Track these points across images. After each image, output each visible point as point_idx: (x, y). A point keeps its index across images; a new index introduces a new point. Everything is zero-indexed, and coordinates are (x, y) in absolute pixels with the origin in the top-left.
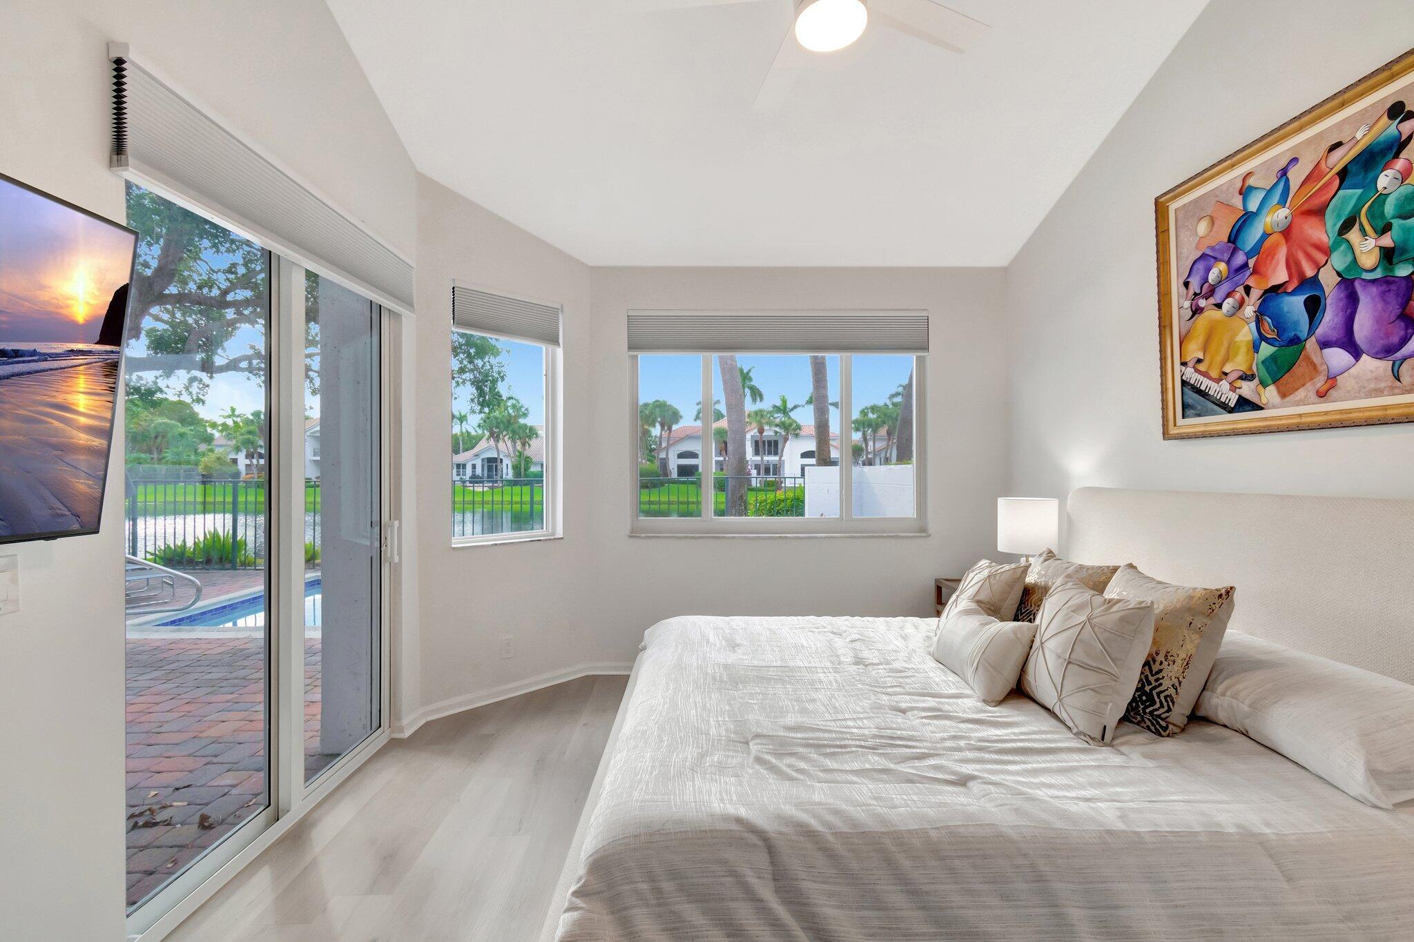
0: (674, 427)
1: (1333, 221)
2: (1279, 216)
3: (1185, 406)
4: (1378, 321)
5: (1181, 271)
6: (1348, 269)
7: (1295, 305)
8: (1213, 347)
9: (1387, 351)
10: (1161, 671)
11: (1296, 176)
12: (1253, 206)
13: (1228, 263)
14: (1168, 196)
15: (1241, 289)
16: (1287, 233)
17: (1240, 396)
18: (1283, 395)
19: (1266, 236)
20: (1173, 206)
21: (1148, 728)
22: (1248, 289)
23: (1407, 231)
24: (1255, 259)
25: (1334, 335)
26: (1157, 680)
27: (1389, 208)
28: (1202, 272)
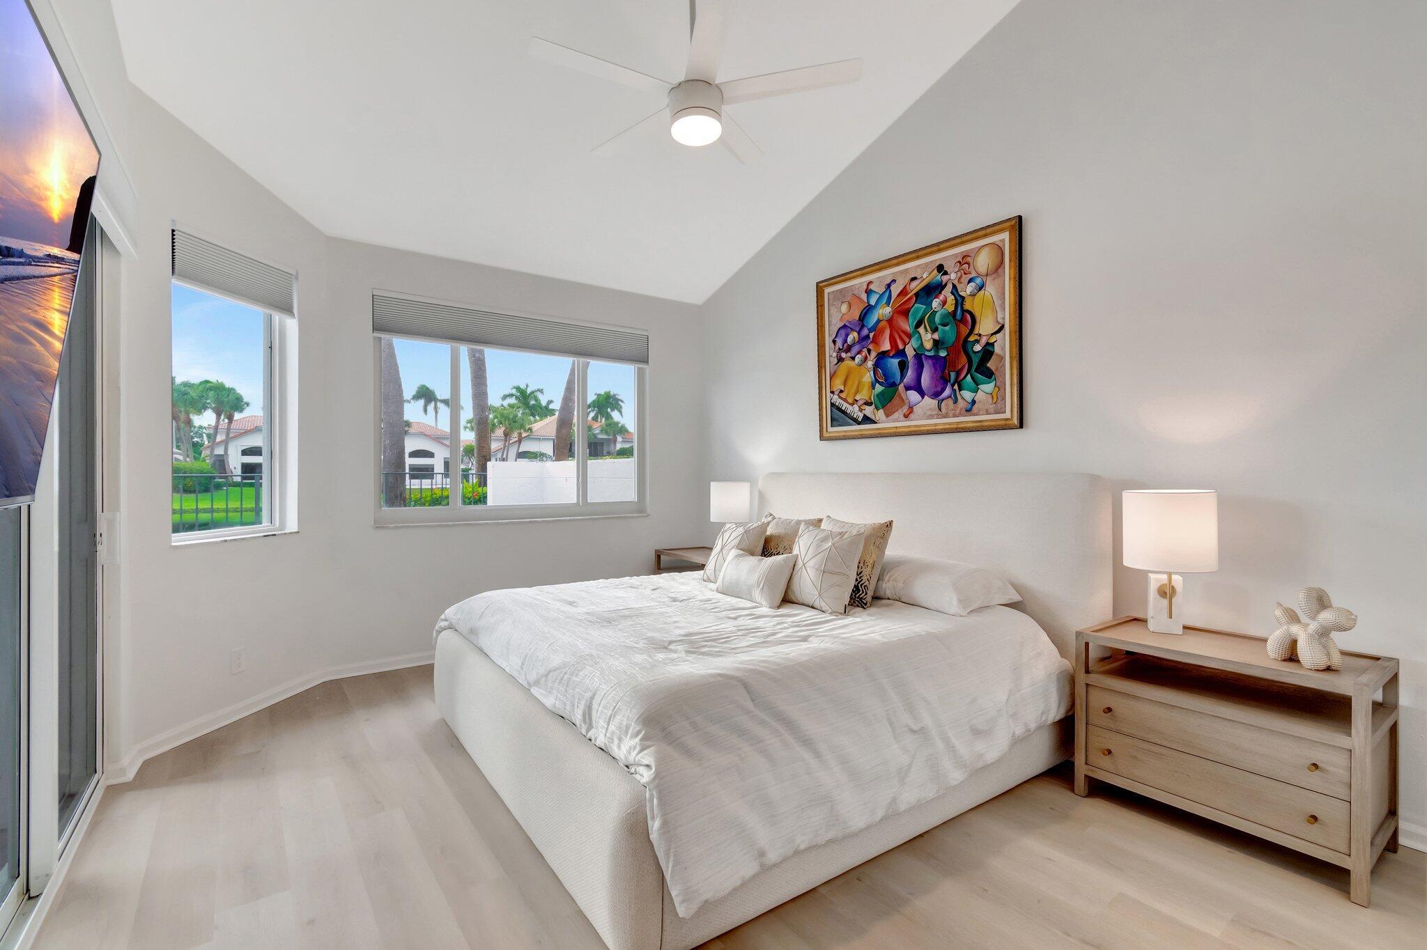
0: (237, 416)
1: (912, 321)
2: (885, 311)
3: (832, 419)
4: (932, 378)
5: (831, 332)
6: (919, 348)
7: (894, 363)
8: (849, 383)
9: (936, 395)
10: (862, 572)
11: (896, 290)
12: (873, 302)
13: (859, 333)
14: (824, 284)
15: (865, 350)
16: (890, 321)
17: (864, 415)
18: (887, 415)
19: (879, 321)
20: (827, 290)
21: (858, 606)
22: (869, 351)
23: (944, 332)
24: (873, 333)
25: (912, 384)
26: (860, 578)
27: (937, 319)
28: (843, 336)
